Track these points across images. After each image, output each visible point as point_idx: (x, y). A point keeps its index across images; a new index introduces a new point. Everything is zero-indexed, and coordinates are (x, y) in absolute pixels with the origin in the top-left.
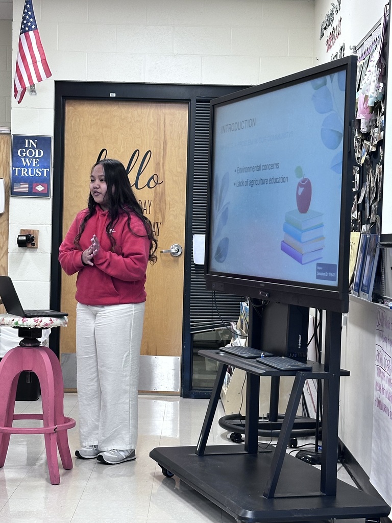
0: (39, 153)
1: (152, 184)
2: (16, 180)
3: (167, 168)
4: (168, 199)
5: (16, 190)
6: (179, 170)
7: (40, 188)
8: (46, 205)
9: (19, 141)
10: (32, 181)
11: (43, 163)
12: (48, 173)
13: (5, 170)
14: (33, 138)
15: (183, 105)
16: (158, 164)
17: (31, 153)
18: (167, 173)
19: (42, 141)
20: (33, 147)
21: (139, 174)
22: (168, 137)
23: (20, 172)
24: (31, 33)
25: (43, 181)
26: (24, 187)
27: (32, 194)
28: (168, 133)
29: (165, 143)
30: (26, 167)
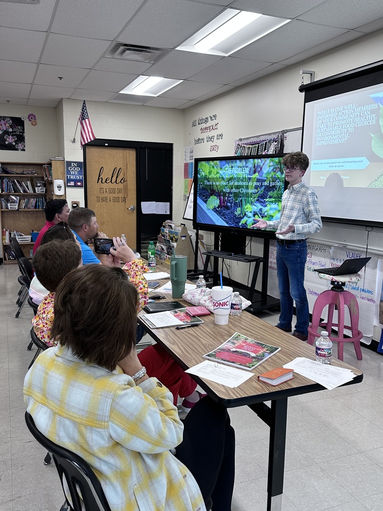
0: (78, 169)
1: (122, 181)
2: (69, 180)
3: (128, 175)
4: (129, 187)
5: (69, 184)
6: (133, 176)
7: (79, 184)
8: (82, 190)
9: (69, 164)
10: (76, 181)
11: (79, 173)
12: (82, 177)
13: (63, 176)
14: (75, 162)
15: (133, 149)
16: (124, 173)
17: (74, 169)
18: (128, 177)
19: (79, 164)
20: (75, 166)
21: (117, 177)
22: (128, 162)
23: (70, 177)
24: (87, 120)
25: (80, 181)
26: (72, 183)
27: (76, 186)
28: (128, 161)
29: (127, 165)
30: (73, 175)
